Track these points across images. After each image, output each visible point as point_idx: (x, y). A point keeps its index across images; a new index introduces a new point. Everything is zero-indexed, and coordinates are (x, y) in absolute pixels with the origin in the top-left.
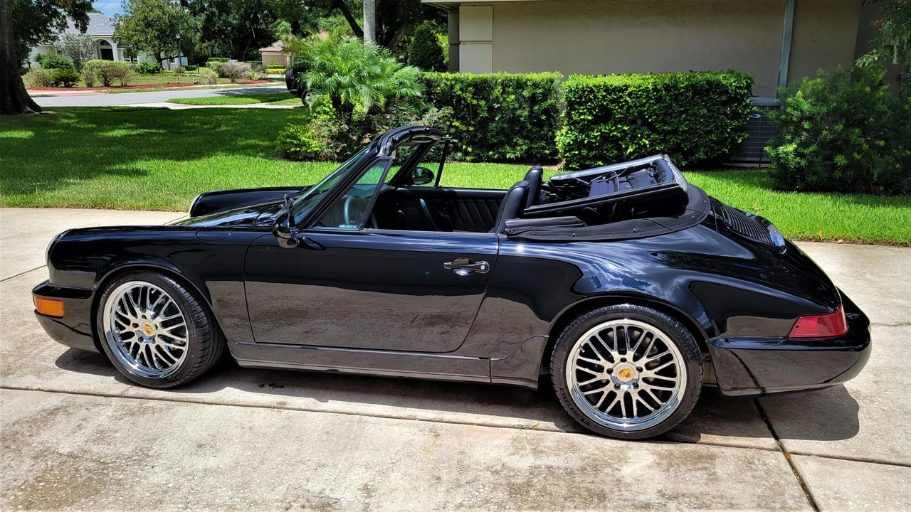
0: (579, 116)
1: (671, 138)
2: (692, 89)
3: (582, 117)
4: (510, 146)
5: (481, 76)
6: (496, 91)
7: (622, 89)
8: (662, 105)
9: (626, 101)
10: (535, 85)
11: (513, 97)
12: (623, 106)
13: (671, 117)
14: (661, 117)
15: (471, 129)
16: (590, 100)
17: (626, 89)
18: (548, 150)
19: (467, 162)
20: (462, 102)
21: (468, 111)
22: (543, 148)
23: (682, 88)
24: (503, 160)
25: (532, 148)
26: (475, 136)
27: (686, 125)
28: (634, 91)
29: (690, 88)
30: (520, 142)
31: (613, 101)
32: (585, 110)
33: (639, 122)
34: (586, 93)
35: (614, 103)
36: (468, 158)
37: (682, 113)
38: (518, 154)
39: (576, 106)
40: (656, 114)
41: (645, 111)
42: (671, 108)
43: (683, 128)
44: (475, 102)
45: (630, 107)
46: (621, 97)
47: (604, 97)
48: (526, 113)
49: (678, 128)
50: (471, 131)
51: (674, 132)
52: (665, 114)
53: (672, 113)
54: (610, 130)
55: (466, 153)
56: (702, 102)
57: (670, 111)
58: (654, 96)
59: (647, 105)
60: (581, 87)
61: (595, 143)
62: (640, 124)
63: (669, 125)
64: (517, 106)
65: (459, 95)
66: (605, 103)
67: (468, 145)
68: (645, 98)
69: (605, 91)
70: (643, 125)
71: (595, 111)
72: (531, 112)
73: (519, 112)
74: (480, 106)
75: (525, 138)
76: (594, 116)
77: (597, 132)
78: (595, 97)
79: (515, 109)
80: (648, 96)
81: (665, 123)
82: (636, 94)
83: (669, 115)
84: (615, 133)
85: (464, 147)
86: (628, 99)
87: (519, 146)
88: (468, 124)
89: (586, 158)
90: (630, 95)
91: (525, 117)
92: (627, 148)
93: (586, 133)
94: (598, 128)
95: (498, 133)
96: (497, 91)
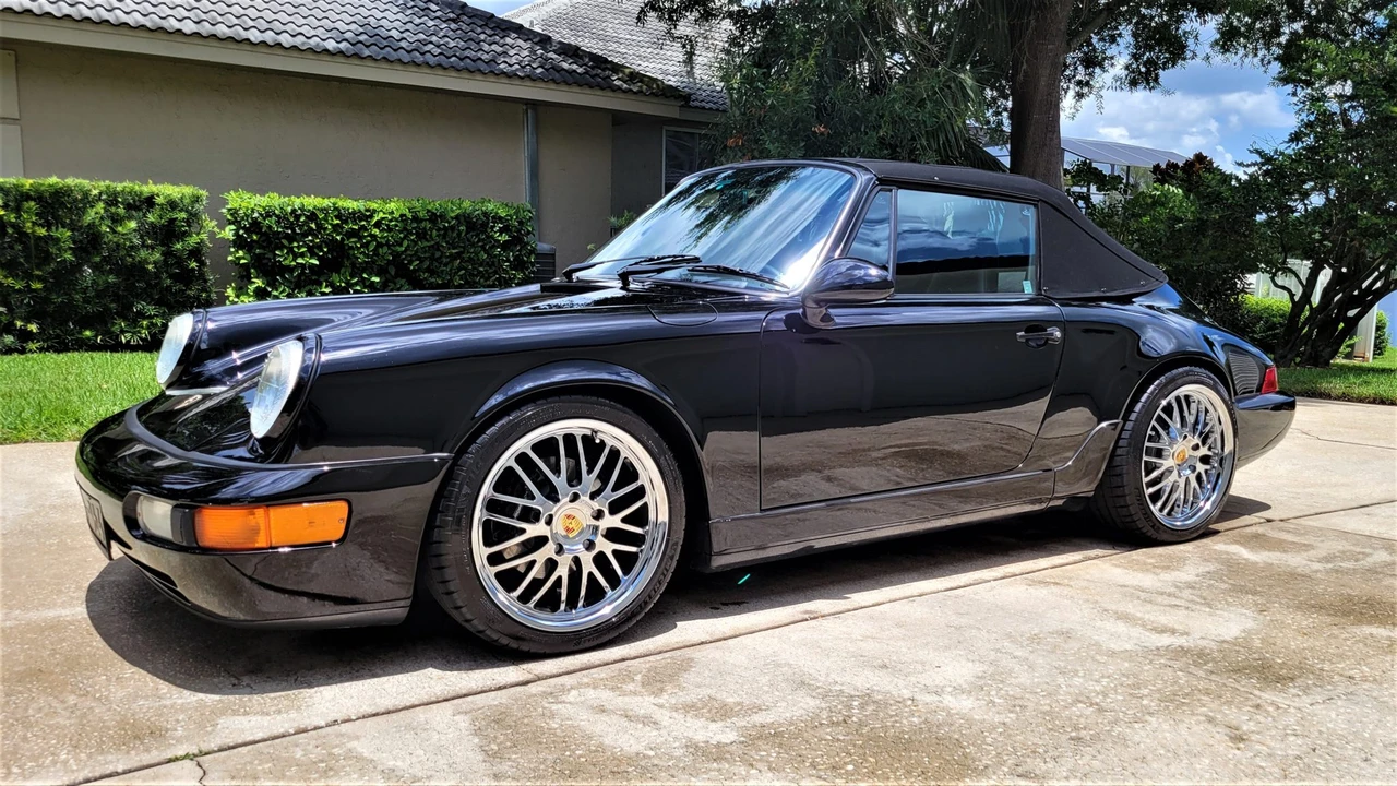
0: (294, 260)
2: (467, 222)
3: (300, 260)
4: (127, 320)
5: (52, 180)
6: (91, 213)
7: (366, 216)
8: (426, 244)
9: (374, 236)
10: (173, 205)
11: (131, 225)
12: (368, 243)
13: (441, 263)
14: (427, 263)
15: (37, 286)
16: (310, 232)
17: (371, 216)
19: (31, 352)
20: (10, 231)
21: (26, 248)
23: (452, 218)
24: (113, 346)
26: (47, 300)
27: (461, 277)
28: (383, 219)
29: (462, 219)
30: (150, 310)
31: (352, 234)
32: (304, 250)
33: (393, 270)
34: (303, 219)
35: (354, 237)
36: (32, 346)
37: (453, 257)
38: (143, 335)
39: (285, 242)
40: (419, 259)
41: (402, 253)
42: (438, 250)
43: (458, 280)
44: (42, 232)
45: (380, 245)
46: (363, 228)
47: (335, 227)
48: (157, 256)
49: (451, 280)
50: (35, 290)
52: (432, 259)
53: (441, 257)
54: (348, 282)
55: (25, 336)
56: (478, 242)
57: (438, 254)
58: (413, 228)
59: (405, 243)
60: (289, 209)
62: (393, 273)
63: (439, 276)
64: (137, 241)
65: (1, 217)
66: (339, 238)
67: (28, 320)
68: (401, 232)
69: (337, 217)
70: (397, 275)
71: (322, 251)
72: (167, 254)
73: (143, 253)
74: (57, 240)
76: (319, 258)
77: (327, 286)
78: (320, 227)
79: (133, 247)
80: (405, 229)
81: (432, 272)
82: (387, 225)
83: (436, 260)
84: (359, 288)
85: (19, 324)
86: (376, 231)
87: (144, 318)
88: (29, 276)
90: (378, 225)
91: (155, 263)
93: (308, 288)
94: (326, 280)
95: (100, 295)
96: (94, 213)
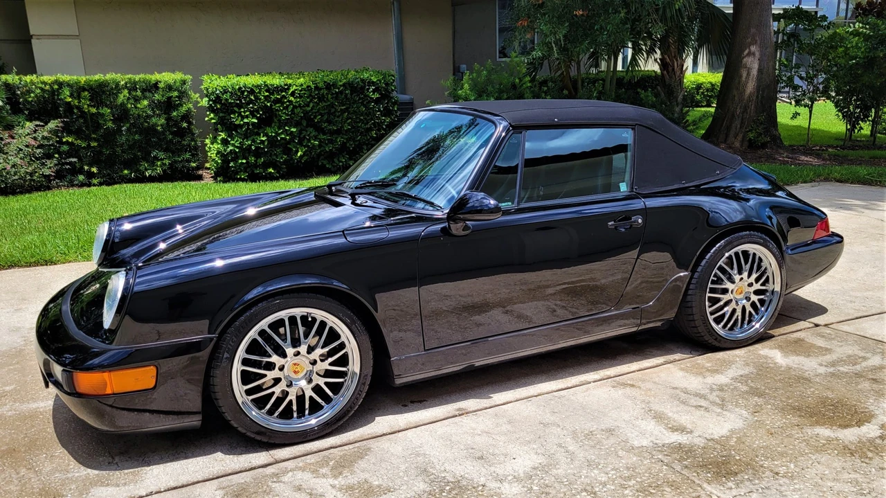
0: (242, 120)
1: (337, 138)
2: (351, 87)
3: (246, 120)
4: (147, 162)
5: (97, 77)
6: (121, 96)
7: (285, 89)
8: (324, 104)
9: (289, 101)
10: (170, 88)
11: (146, 102)
12: (288, 106)
13: (335, 116)
14: (326, 117)
15: (94, 144)
16: (251, 102)
17: (288, 89)
18: (194, 162)
19: (94, 185)
20: (75, 111)
21: (86, 121)
22: (189, 161)
23: (341, 86)
24: (142, 179)
25: (176, 162)
26: (100, 153)
27: (349, 124)
28: (296, 90)
29: (348, 86)
30: (161, 155)
31: (277, 101)
32: (248, 113)
33: (304, 123)
34: (246, 93)
35: (278, 103)
36: (95, 181)
37: (343, 112)
38: (159, 170)
39: (236, 109)
40: (321, 114)
41: (310, 111)
42: (333, 107)
43: (347, 127)
44: (94, 110)
45: (295, 107)
46: (284, 97)
47: (266, 97)
48: (163, 121)
49: (342, 127)
50: (93, 147)
51: (338, 132)
52: (329, 113)
53: (335, 112)
54: (276, 133)
55: (90, 175)
56: (359, 100)
57: (333, 110)
58: (316, 94)
59: (311, 105)
60: (237, 87)
61: (264, 148)
62: (305, 124)
63: (334, 125)
64: (150, 112)
65: (70, 102)
66: (269, 104)
67: (91, 165)
68: (308, 97)
69: (267, 91)
70: (309, 126)
71: (259, 113)
72: (169, 119)
73: (154, 120)
74: (103, 115)
75: (166, 150)
76: (257, 118)
77: (263, 136)
78: (257, 98)
79: (148, 117)
80: (310, 95)
81: (330, 122)
82: (299, 94)
83: (332, 114)
84: (283, 136)
85: (86, 168)
86: (292, 98)
87: (158, 160)
88: (88, 139)
89: (256, 166)
90: (293, 94)
91: (161, 125)
92: (297, 152)
93: (252, 138)
94: (263, 132)
95: (131, 147)
96: (123, 96)
